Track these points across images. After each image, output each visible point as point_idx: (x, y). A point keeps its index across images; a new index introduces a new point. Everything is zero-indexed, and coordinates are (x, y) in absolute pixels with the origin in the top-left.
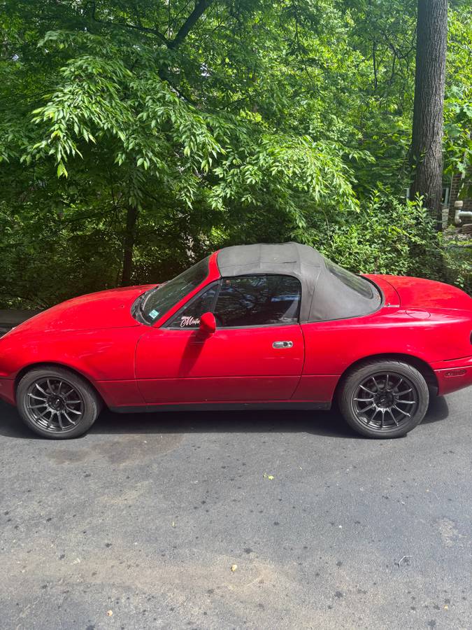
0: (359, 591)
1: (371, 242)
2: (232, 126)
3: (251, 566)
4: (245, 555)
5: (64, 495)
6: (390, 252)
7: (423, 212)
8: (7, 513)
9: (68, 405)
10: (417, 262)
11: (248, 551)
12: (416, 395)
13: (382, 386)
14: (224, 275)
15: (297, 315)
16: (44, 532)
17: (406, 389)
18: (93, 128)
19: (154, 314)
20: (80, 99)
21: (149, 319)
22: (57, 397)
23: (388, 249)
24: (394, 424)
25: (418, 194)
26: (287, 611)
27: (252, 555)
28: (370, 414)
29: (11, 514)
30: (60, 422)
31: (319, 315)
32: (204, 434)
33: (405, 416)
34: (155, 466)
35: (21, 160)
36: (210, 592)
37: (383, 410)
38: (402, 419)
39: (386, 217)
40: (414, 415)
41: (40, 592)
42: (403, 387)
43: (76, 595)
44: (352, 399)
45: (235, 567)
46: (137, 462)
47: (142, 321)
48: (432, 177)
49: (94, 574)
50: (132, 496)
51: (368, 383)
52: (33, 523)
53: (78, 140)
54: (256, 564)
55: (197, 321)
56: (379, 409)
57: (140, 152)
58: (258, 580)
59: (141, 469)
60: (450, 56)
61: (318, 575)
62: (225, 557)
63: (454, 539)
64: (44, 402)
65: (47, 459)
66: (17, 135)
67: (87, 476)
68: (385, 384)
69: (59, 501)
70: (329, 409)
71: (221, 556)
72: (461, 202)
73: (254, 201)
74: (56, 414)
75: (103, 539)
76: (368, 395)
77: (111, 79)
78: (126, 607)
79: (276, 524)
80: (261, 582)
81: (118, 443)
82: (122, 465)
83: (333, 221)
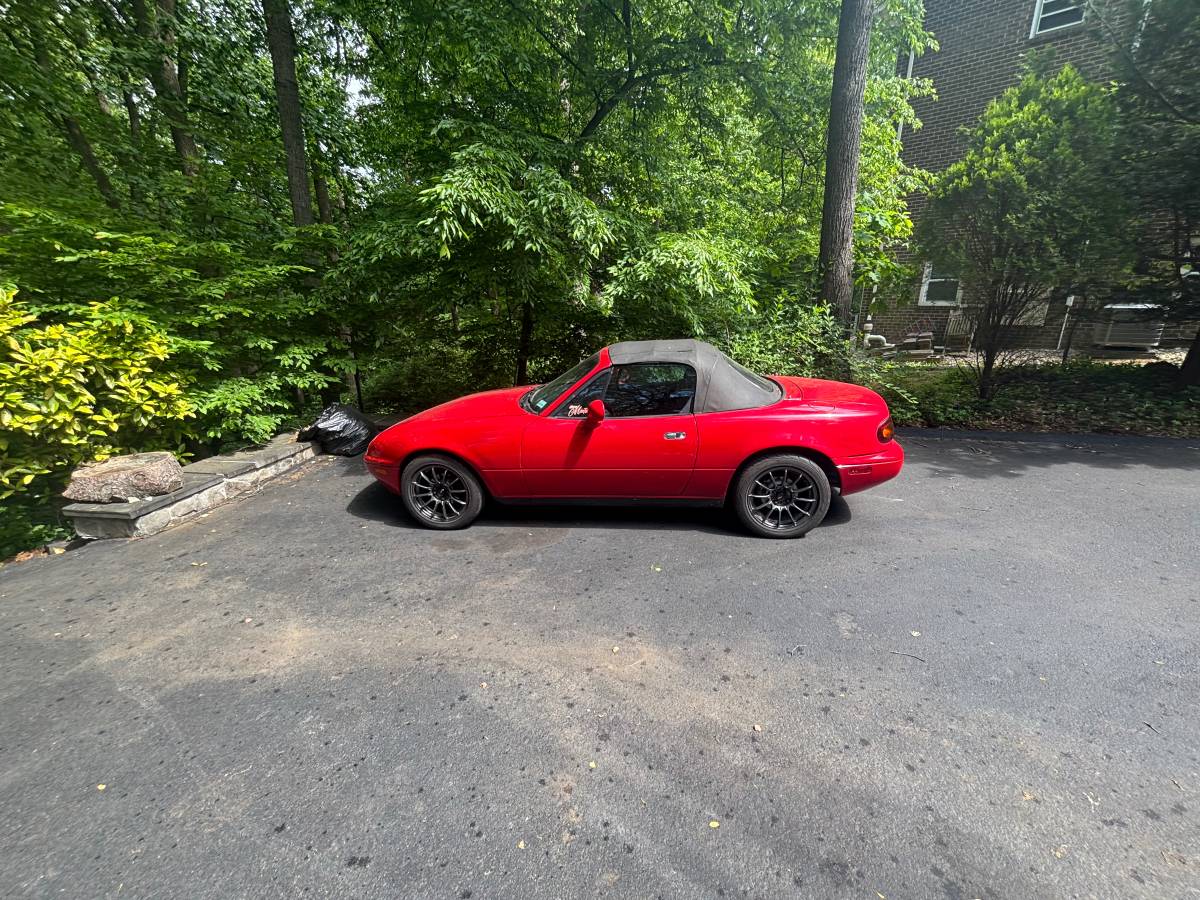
0: (748, 676)
1: (773, 351)
2: (628, 223)
3: (634, 649)
4: (627, 638)
5: (445, 578)
6: (793, 362)
7: (830, 321)
8: (387, 593)
9: (454, 495)
10: (822, 372)
11: (631, 635)
12: (816, 492)
13: (779, 483)
14: (615, 361)
15: (692, 410)
16: (422, 610)
17: (806, 486)
18: (482, 213)
19: (542, 404)
20: (470, 181)
21: (537, 409)
22: (441, 486)
23: (792, 359)
24: (792, 523)
25: (825, 301)
26: (670, 691)
27: (635, 639)
28: (765, 512)
29: (390, 594)
30: (445, 512)
31: (715, 406)
32: (590, 530)
33: (804, 515)
34: (539, 556)
35: (412, 253)
36: (589, 670)
37: (780, 508)
38: (800, 519)
39: (789, 327)
40: (813, 514)
41: (414, 664)
42: (801, 484)
43: (450, 668)
44: (746, 495)
45: (616, 649)
46: (521, 552)
47: (529, 410)
48: (841, 286)
49: (470, 649)
50: (513, 581)
51: (765, 479)
52: (412, 602)
53: (465, 222)
54: (639, 646)
55: (586, 411)
56: (775, 507)
57: (530, 238)
58: (640, 661)
59: (524, 557)
60: (862, 160)
61: (704, 659)
62: (605, 639)
63: (853, 632)
64: (428, 491)
65: (429, 547)
66: (411, 230)
67: (468, 563)
68: (783, 481)
69: (439, 584)
70: (722, 506)
71: (603, 639)
72: (871, 325)
73: (649, 298)
74: (440, 504)
75: (481, 619)
76: (764, 492)
77: (504, 168)
78: (500, 680)
79: (662, 611)
80: (643, 663)
81: (503, 535)
82: (505, 555)
83: (732, 329)
